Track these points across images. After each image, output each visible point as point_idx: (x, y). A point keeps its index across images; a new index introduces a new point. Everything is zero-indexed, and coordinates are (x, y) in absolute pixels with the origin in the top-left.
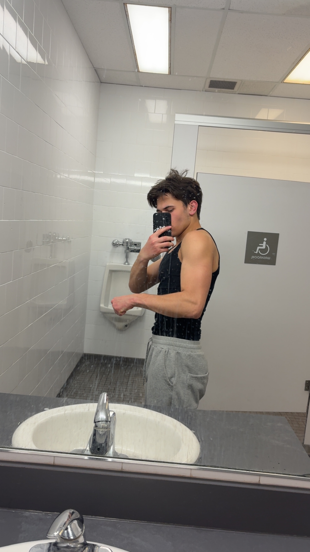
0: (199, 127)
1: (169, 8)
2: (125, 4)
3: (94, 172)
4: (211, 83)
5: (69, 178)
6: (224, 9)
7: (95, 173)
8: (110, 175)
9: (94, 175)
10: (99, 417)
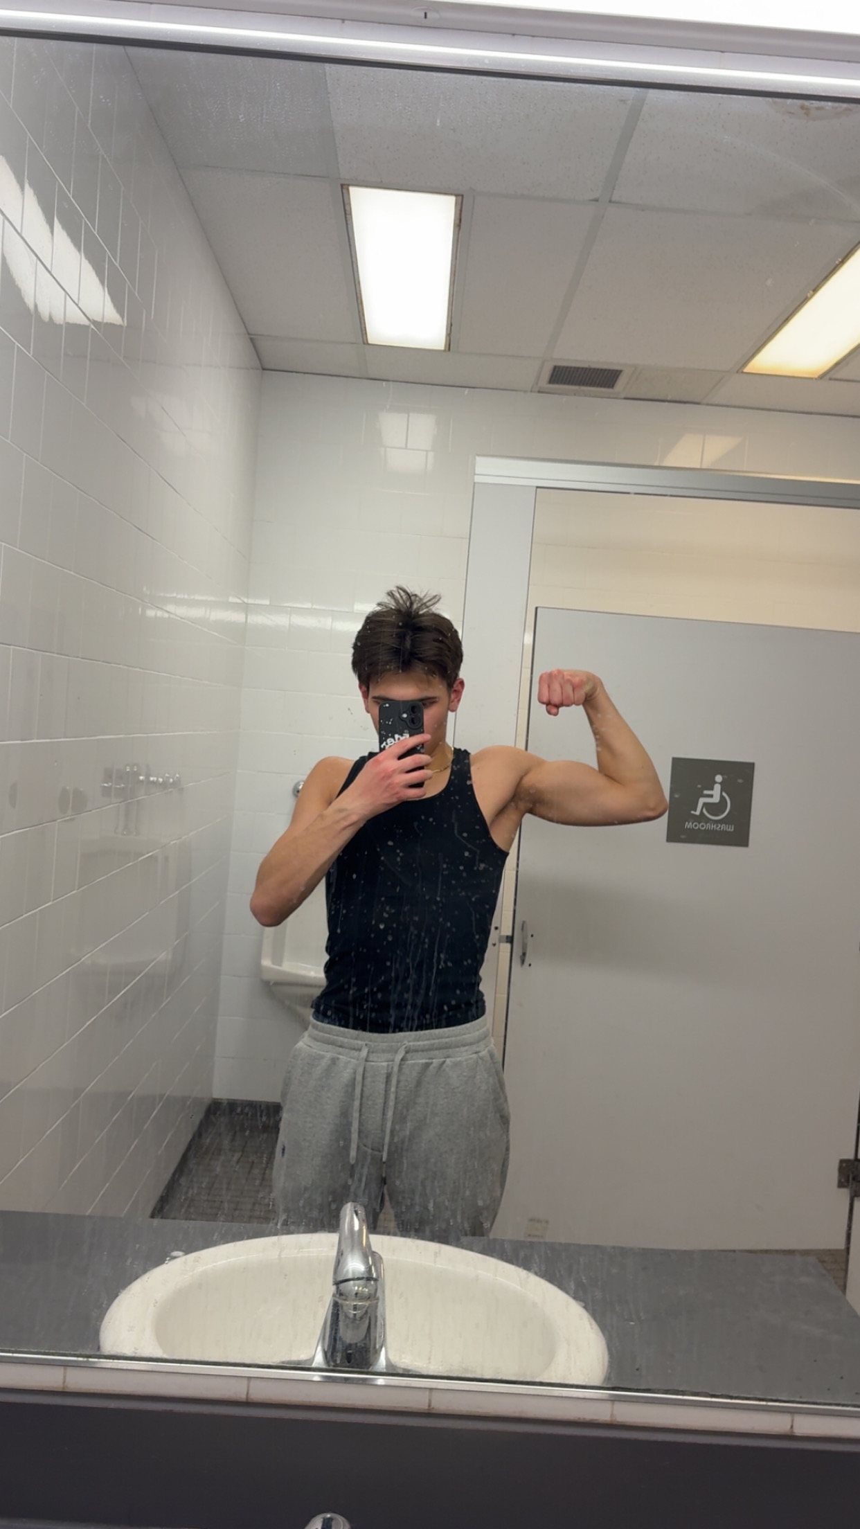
0: (538, 490)
1: (456, 195)
2: (345, 187)
3: (246, 600)
4: (555, 374)
5: (176, 615)
6: (596, 200)
7: (247, 604)
8: (289, 609)
9: (246, 608)
10: (345, 1270)
